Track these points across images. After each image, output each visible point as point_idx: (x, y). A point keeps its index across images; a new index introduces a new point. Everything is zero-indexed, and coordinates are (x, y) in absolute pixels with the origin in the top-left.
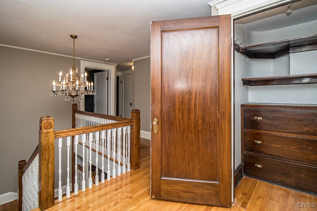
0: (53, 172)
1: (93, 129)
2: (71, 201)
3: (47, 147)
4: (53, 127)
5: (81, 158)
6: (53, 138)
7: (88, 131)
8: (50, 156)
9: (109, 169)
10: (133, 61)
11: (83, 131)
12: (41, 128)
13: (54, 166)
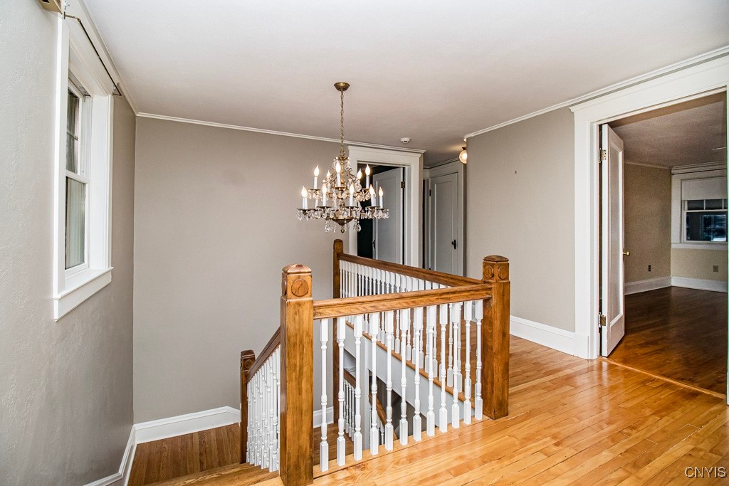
0: (310, 400)
1: (394, 303)
2: (346, 479)
3: (298, 339)
4: (309, 292)
5: (352, 359)
6: (309, 319)
7: (385, 307)
8: (305, 360)
9: (431, 408)
10: (465, 140)
11: (373, 304)
12: (285, 293)
13: (312, 386)
